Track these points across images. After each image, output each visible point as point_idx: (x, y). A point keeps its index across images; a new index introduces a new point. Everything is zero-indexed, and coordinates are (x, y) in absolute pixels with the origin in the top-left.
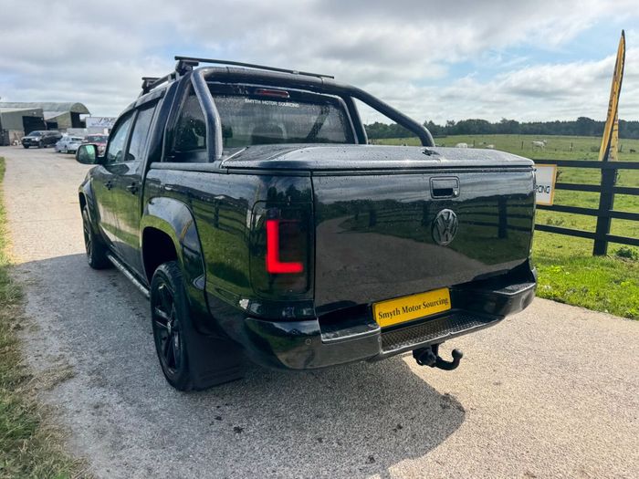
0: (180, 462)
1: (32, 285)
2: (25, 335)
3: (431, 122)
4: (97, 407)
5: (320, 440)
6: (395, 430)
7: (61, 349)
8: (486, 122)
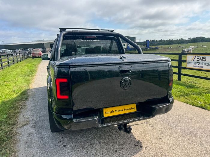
0: (43, 154)
1: (32, 95)
2: (22, 110)
3: (182, 39)
4: (30, 134)
5: (87, 153)
6: (114, 152)
7: (29, 116)
8: (204, 37)
